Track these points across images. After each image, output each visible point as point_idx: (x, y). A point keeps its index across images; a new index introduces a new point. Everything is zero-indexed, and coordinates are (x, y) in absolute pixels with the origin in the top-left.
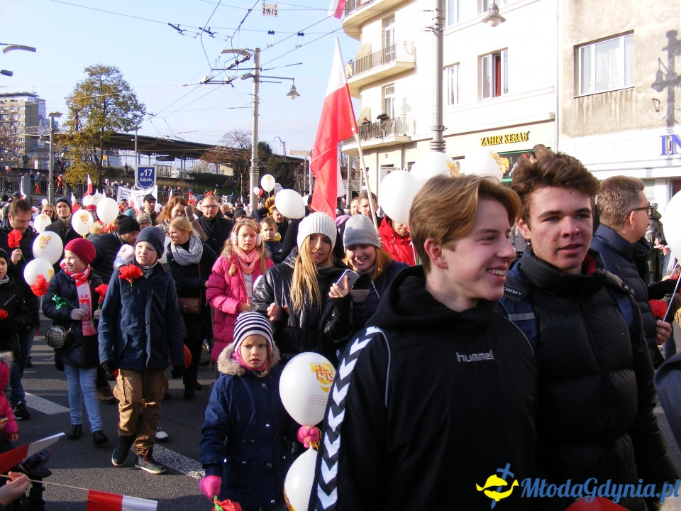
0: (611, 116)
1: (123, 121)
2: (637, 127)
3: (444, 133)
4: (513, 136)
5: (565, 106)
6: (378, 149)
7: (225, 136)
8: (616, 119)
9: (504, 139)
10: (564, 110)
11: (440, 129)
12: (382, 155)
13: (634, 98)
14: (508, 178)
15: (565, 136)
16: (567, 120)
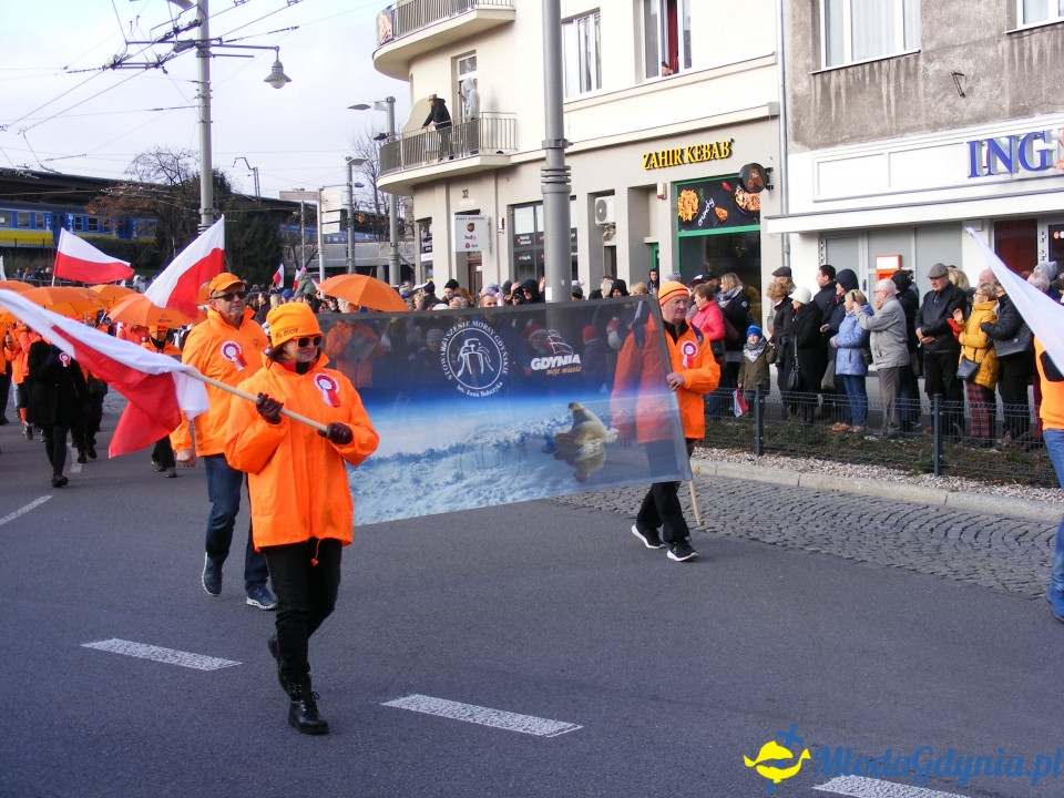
0: (881, 106)
2: (928, 126)
3: (566, 151)
4: (704, 150)
5: (796, 89)
6: (449, 181)
7: (136, 161)
8: (889, 112)
9: (687, 155)
10: (795, 96)
11: (559, 144)
12: (456, 193)
13: (920, 72)
14: (698, 228)
15: (799, 146)
16: (801, 116)
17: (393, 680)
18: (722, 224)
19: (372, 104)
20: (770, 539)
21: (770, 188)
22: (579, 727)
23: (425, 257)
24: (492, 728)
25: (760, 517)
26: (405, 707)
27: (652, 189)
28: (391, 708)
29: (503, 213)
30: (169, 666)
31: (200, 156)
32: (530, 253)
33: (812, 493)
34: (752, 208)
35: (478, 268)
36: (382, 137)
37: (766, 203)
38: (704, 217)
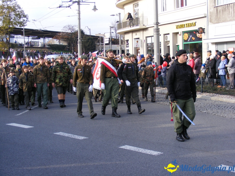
0: (230, 14)
1: (19, 23)
3: (159, 25)
4: (189, 24)
5: (210, 11)
6: (132, 31)
7: (64, 27)
8: (232, 15)
9: (186, 25)
11: (157, 24)
12: (134, 34)
14: (188, 42)
15: (211, 23)
16: (211, 17)
17: (121, 142)
18: (193, 41)
19: (116, 15)
20: (204, 112)
21: (204, 33)
22: (162, 153)
23: (127, 48)
24: (143, 153)
25: (202, 107)
26: (124, 148)
27: (178, 33)
28: (121, 148)
29: (145, 39)
30: (73, 138)
31: (78, 26)
32: (151, 47)
33: (214, 101)
34: (200, 37)
35: (139, 51)
36: (118, 22)
37: (203, 36)
38: (189, 39)
